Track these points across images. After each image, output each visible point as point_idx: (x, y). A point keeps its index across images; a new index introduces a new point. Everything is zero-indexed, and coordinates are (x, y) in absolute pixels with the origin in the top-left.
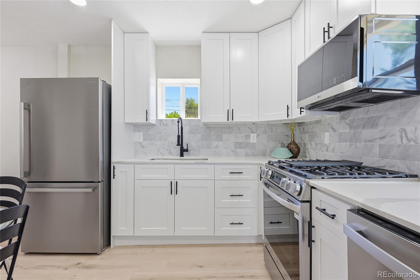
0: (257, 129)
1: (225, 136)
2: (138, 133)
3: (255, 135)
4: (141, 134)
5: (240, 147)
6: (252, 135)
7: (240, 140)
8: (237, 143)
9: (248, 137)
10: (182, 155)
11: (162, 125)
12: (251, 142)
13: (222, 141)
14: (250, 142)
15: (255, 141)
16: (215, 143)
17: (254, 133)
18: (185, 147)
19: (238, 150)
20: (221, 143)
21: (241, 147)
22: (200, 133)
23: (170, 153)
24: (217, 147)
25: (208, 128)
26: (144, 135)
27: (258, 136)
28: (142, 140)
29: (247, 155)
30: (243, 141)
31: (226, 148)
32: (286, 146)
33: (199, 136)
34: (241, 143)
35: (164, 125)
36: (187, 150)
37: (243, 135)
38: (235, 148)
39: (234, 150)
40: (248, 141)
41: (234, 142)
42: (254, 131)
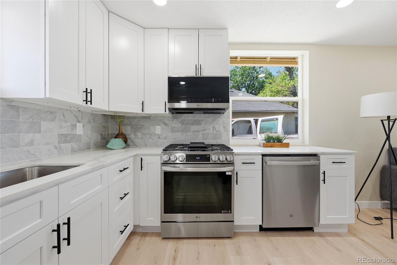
0: (82, 118)
3: (81, 125)
6: (78, 124)
7: (64, 131)
8: (63, 135)
9: (74, 127)
12: (78, 134)
15: (81, 133)
17: (80, 122)
19: (63, 145)
20: (38, 136)
21: (67, 141)
24: (31, 143)
25: (11, 107)
27: (84, 126)
29: (73, 151)
30: (68, 133)
31: (47, 144)
34: (66, 136)
37: (69, 124)
38: (59, 142)
39: (58, 146)
40: (74, 133)
41: (58, 135)
42: (80, 119)
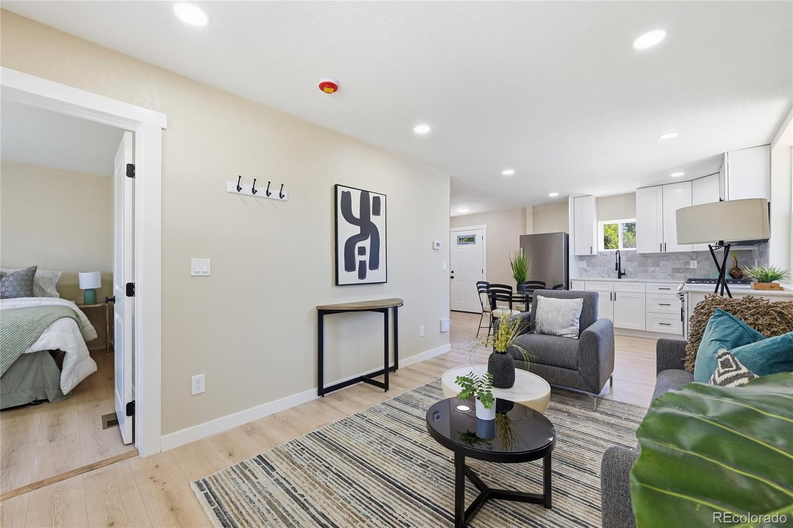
0: (697, 257)
1: (661, 263)
2: (582, 262)
3: (695, 262)
4: (585, 262)
5: (679, 272)
6: (691, 261)
7: (678, 266)
8: (675, 268)
9: (688, 263)
10: (620, 277)
12: (691, 267)
13: (659, 267)
14: (690, 268)
15: (696, 267)
16: (652, 269)
17: (694, 260)
18: (622, 272)
19: (677, 275)
20: (657, 269)
22: (636, 261)
23: (609, 276)
24: (654, 272)
25: (644, 257)
26: (587, 263)
27: (699, 262)
28: (585, 266)
30: (681, 267)
31: (664, 273)
33: (636, 263)
34: (679, 269)
35: (603, 255)
36: (624, 274)
37: (681, 262)
38: (672, 272)
39: (671, 274)
40: (687, 267)
41: (672, 268)
42: (694, 258)
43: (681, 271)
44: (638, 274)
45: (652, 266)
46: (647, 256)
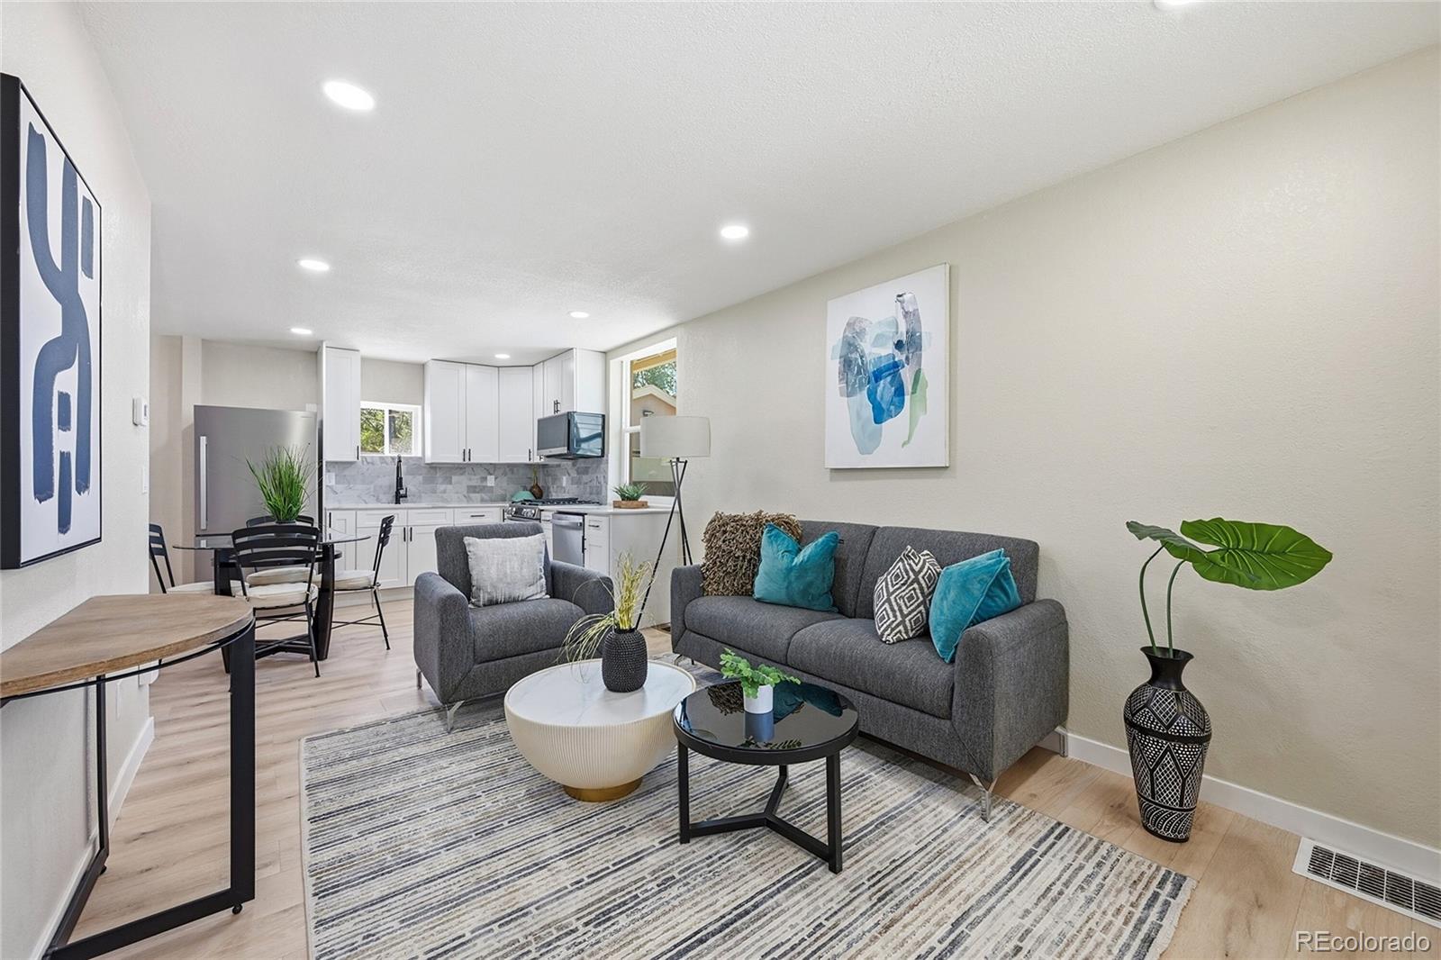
0: (494, 471)
1: (455, 479)
3: (493, 477)
5: (475, 492)
6: (489, 477)
7: (473, 483)
8: (471, 486)
9: (485, 479)
10: (398, 502)
11: (365, 463)
12: (489, 484)
13: (451, 483)
14: (487, 487)
15: (493, 485)
16: (442, 487)
17: (491, 474)
18: (402, 492)
19: (472, 495)
20: (449, 487)
22: (422, 475)
23: (378, 500)
24: (444, 492)
25: (432, 468)
27: (496, 478)
29: (483, 500)
30: (477, 484)
31: (457, 493)
32: (529, 488)
33: (421, 478)
34: (475, 487)
35: (368, 463)
36: (405, 496)
37: (478, 477)
38: (467, 492)
40: (484, 484)
41: (467, 486)
42: (492, 472)
43: (477, 490)
44: (423, 495)
45: (442, 483)
46: (436, 467)
